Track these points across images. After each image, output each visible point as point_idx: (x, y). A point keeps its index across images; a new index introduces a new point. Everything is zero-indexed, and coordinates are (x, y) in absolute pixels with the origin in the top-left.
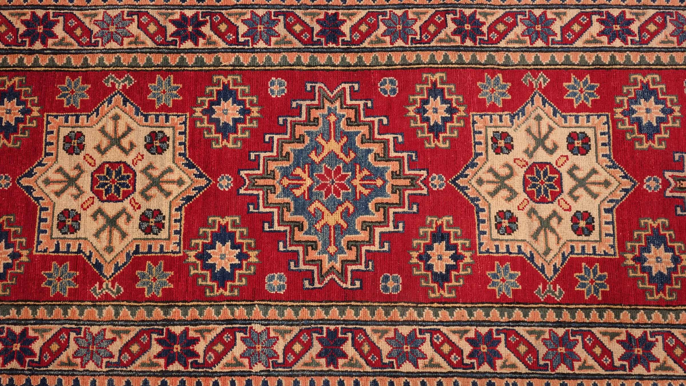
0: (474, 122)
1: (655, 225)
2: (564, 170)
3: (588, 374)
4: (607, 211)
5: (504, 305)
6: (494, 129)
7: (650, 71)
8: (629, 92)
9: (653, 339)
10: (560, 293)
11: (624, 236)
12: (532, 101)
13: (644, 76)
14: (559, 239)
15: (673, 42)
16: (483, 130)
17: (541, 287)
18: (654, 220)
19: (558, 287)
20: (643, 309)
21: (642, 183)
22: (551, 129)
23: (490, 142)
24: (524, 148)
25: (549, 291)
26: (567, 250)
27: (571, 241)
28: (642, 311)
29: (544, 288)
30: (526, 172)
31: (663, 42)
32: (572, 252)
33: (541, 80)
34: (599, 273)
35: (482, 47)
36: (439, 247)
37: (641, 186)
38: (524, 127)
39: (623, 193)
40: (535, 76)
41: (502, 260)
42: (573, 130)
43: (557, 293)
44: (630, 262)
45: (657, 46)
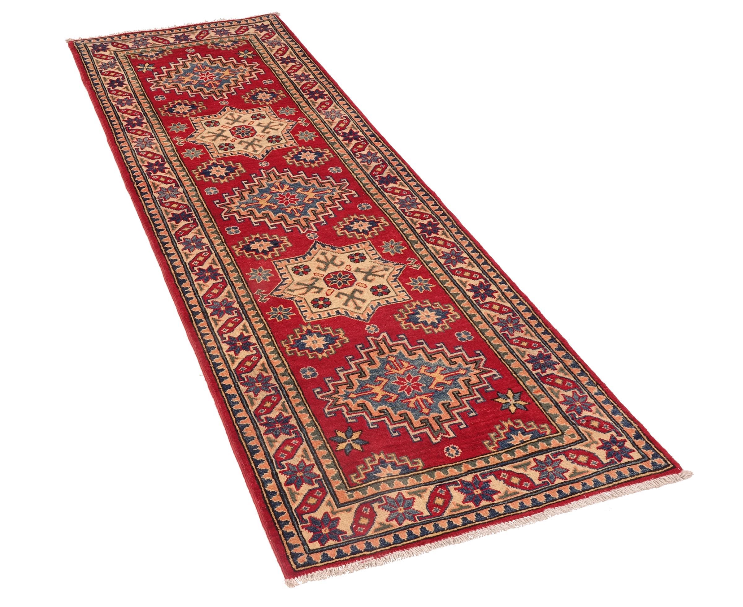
0: (364, 243)
1: (341, 336)
2: (355, 287)
3: (211, 324)
4: (338, 312)
5: (243, 278)
6: (365, 253)
7: (461, 313)
8: (436, 306)
9: (252, 349)
10: (265, 301)
11: (324, 323)
12: (397, 264)
13: (454, 311)
14: (303, 294)
15: (493, 320)
16: (361, 248)
17: (264, 291)
18: (345, 335)
19: (268, 299)
20: (272, 340)
21: (369, 324)
22: (383, 276)
23: (354, 253)
24: (360, 267)
25: (263, 296)
26: (297, 299)
27: (305, 300)
28: (271, 340)
29: (264, 293)
30: (343, 272)
31: (489, 315)
32: (296, 301)
33: (416, 266)
34: (288, 316)
35: (420, 237)
36: (269, 244)
37: (367, 324)
38: (375, 264)
39: (356, 317)
40: (416, 263)
41: (274, 272)
42: (388, 286)
43: (263, 299)
44: (305, 328)
45: (483, 313)
